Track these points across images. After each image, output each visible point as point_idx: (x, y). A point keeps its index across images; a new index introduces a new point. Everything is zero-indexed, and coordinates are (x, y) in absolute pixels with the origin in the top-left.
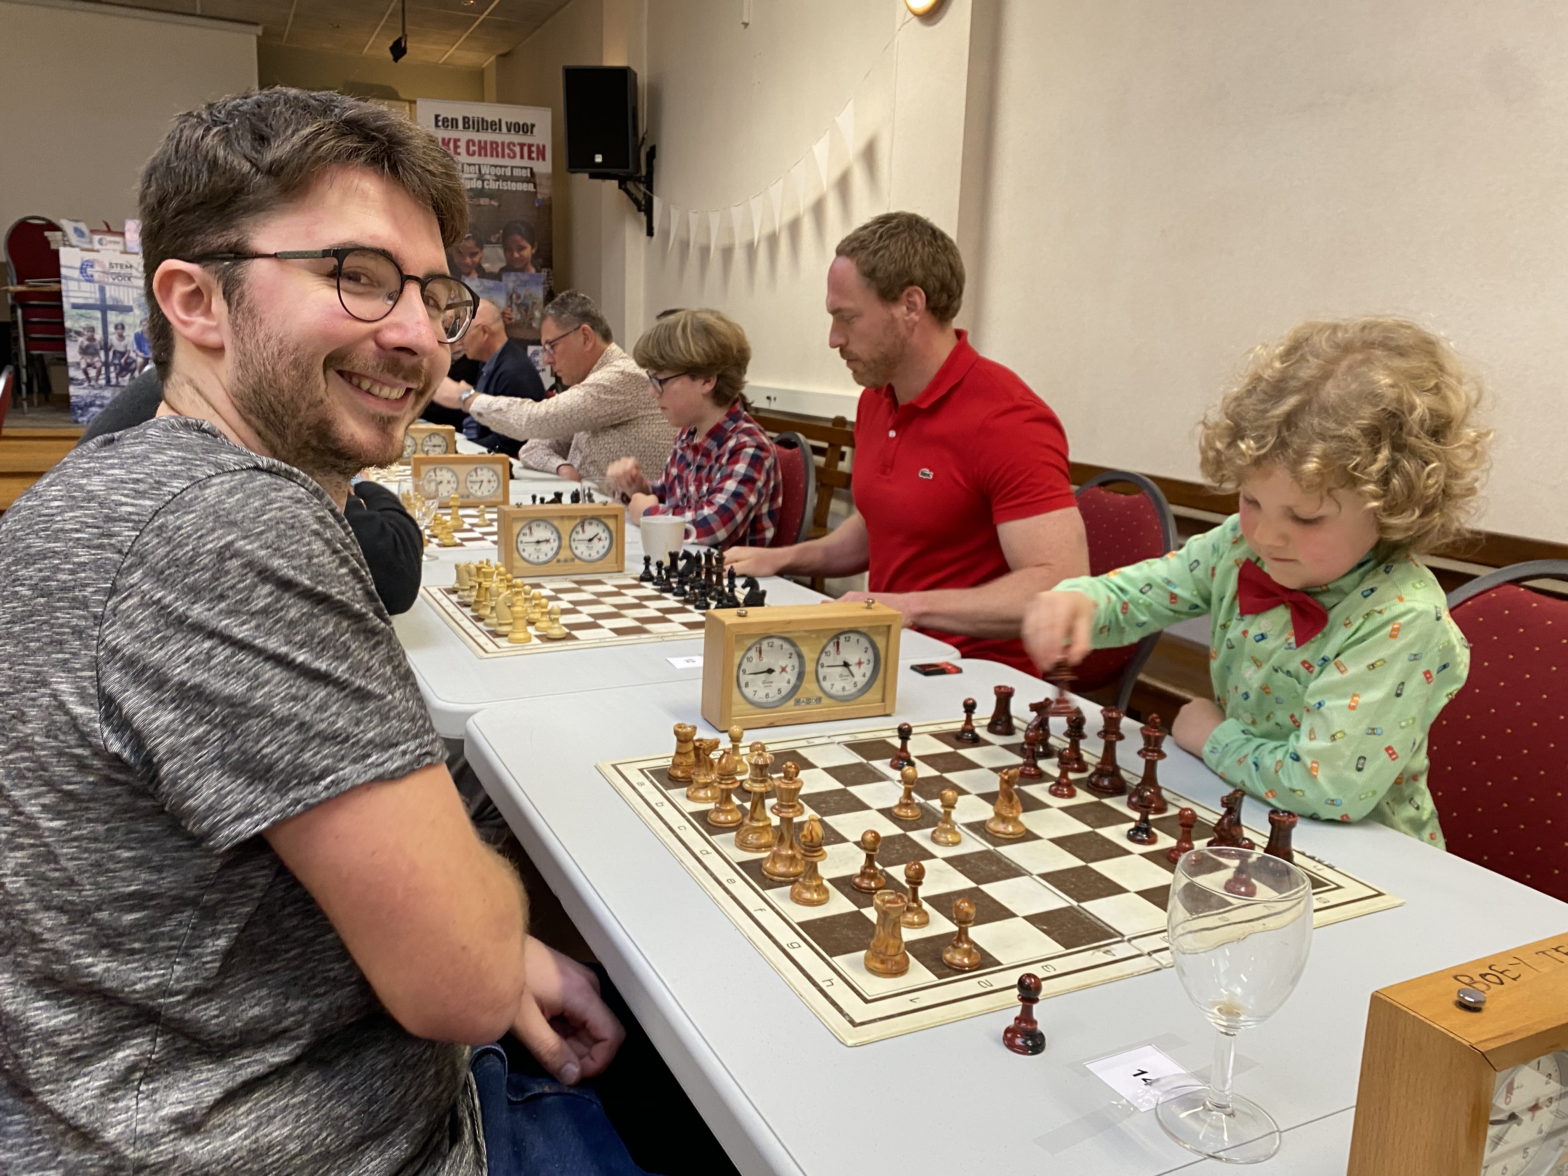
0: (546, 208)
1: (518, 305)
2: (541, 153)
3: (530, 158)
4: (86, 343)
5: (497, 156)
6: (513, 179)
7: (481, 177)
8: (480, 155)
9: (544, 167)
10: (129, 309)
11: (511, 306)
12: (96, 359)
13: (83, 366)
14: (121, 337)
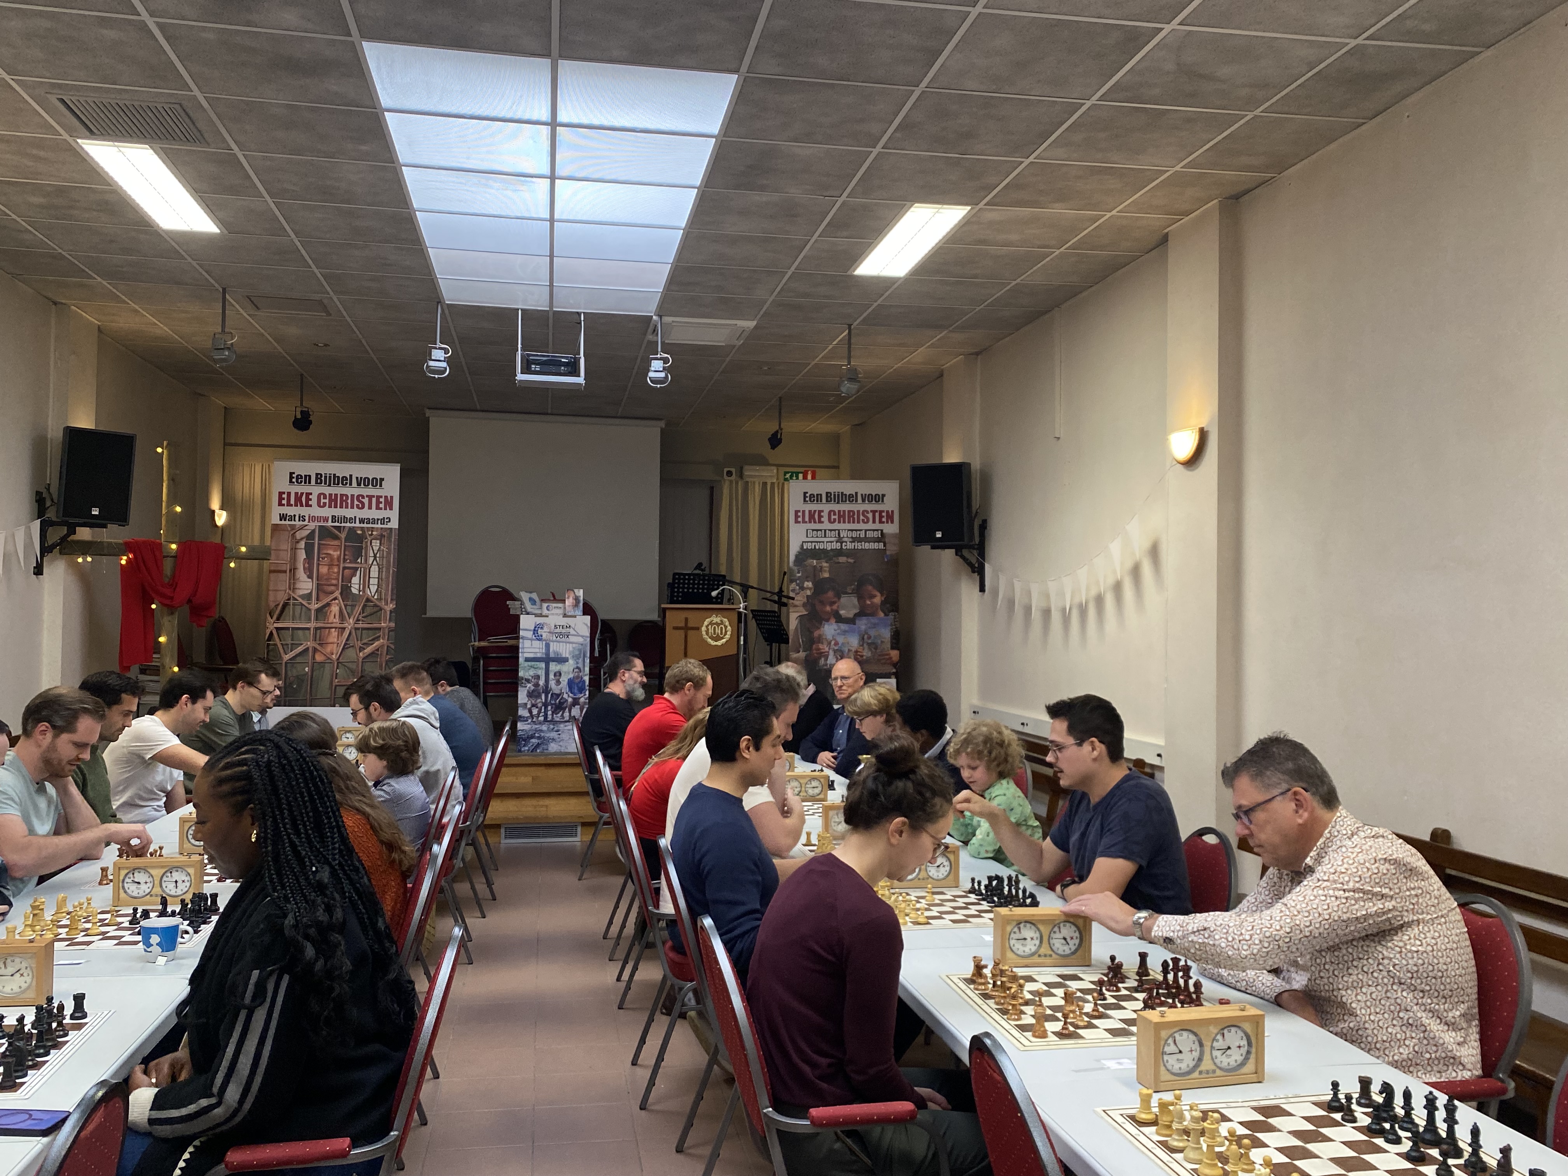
0: (894, 562)
1: (868, 644)
2: (890, 517)
3: (881, 522)
4: (533, 688)
5: (854, 522)
6: (866, 540)
7: (840, 540)
8: (839, 522)
9: (891, 529)
10: (565, 660)
11: (862, 645)
12: (539, 700)
13: (529, 706)
14: (558, 682)
